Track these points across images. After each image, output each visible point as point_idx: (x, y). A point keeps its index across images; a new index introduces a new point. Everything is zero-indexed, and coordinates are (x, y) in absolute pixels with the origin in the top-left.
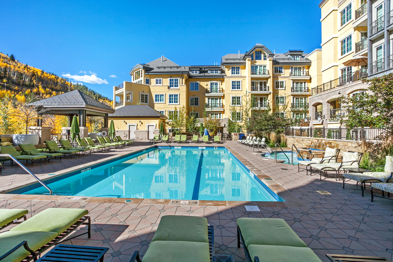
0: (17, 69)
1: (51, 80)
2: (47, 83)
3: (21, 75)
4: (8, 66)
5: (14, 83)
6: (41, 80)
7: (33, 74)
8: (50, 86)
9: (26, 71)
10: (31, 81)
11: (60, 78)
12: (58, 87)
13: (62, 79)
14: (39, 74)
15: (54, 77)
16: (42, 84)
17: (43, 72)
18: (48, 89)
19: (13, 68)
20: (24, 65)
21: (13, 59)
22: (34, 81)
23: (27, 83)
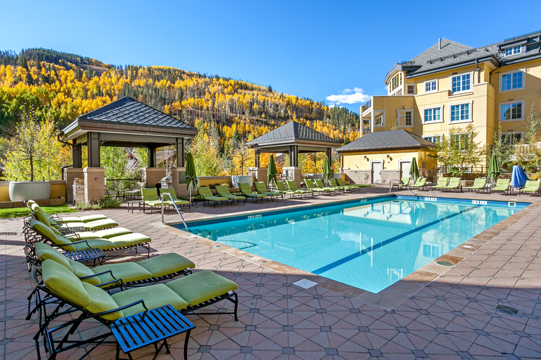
0: (273, 100)
1: (305, 106)
2: (302, 111)
3: (277, 106)
4: (266, 98)
5: (273, 118)
6: (296, 108)
7: (288, 104)
8: (305, 115)
9: (281, 101)
10: (286, 111)
11: (315, 102)
12: (313, 115)
13: (318, 104)
14: (294, 101)
15: (308, 102)
16: (296, 113)
17: (297, 99)
18: (301, 119)
19: (270, 100)
20: (280, 94)
21: (270, 90)
22: (289, 111)
23: (282, 115)
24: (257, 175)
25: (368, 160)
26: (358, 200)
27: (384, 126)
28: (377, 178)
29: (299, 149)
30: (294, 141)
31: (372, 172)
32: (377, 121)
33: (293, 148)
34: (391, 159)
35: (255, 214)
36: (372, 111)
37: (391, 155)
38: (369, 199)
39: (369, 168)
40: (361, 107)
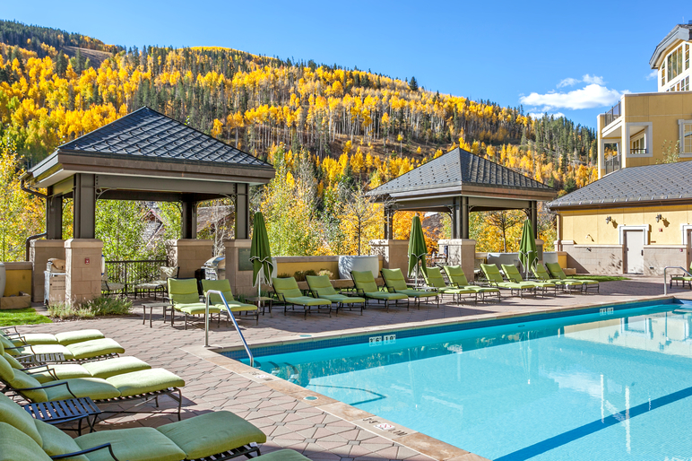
0: (420, 106)
1: (484, 118)
2: (476, 127)
3: (428, 117)
4: (406, 103)
5: (420, 141)
6: (464, 122)
7: (450, 113)
8: (482, 134)
9: (435, 108)
10: (445, 128)
11: (504, 109)
12: (500, 134)
13: (509, 112)
14: (461, 108)
15: (490, 109)
16: (466, 131)
17: (467, 103)
18: (476, 143)
19: (413, 106)
20: (433, 94)
21: (414, 87)
22: (451, 128)
23: (438, 135)
24: (387, 255)
25: (615, 225)
26: (596, 309)
27: (650, 155)
28: (636, 264)
29: (471, 203)
30: (460, 188)
31: (625, 250)
32: (635, 145)
33: (458, 202)
34: (666, 223)
35: (382, 334)
36: (623, 124)
37: (665, 215)
38: (617, 307)
39: (618, 242)
40: (598, 117)
